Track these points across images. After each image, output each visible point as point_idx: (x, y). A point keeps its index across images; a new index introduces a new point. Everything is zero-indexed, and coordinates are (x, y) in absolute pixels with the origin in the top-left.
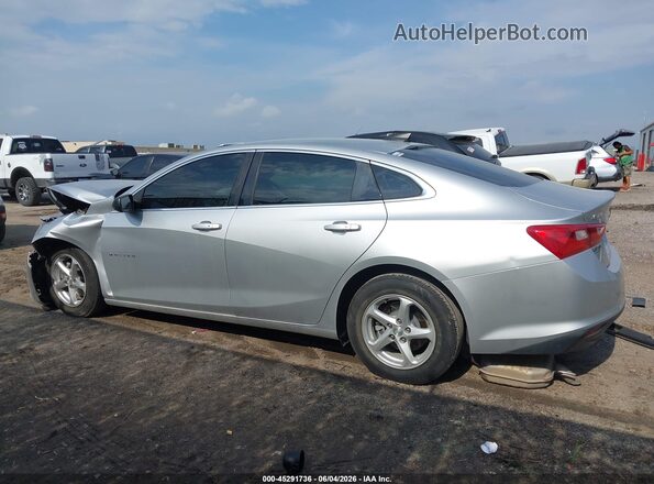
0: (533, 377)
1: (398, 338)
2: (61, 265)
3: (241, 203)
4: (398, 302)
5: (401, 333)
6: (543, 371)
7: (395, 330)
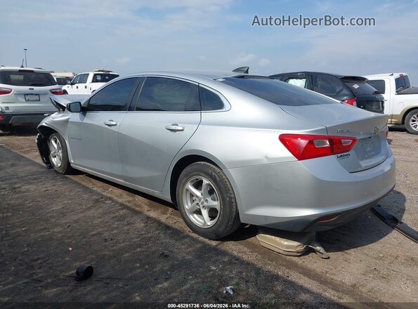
0: (288, 247)
1: (201, 206)
2: (53, 142)
3: (130, 109)
4: (201, 182)
5: (203, 203)
6: (295, 244)
7: (200, 200)
